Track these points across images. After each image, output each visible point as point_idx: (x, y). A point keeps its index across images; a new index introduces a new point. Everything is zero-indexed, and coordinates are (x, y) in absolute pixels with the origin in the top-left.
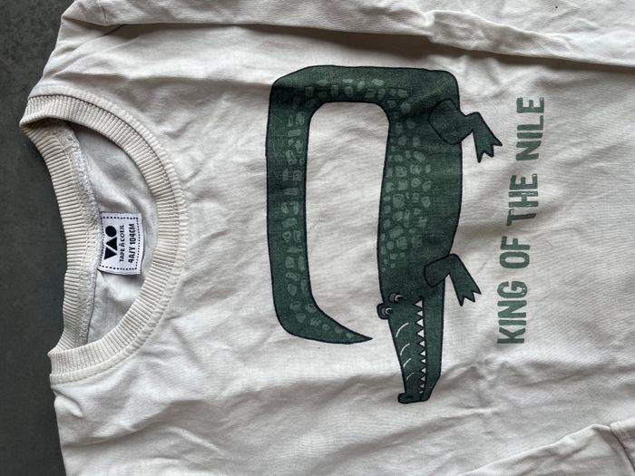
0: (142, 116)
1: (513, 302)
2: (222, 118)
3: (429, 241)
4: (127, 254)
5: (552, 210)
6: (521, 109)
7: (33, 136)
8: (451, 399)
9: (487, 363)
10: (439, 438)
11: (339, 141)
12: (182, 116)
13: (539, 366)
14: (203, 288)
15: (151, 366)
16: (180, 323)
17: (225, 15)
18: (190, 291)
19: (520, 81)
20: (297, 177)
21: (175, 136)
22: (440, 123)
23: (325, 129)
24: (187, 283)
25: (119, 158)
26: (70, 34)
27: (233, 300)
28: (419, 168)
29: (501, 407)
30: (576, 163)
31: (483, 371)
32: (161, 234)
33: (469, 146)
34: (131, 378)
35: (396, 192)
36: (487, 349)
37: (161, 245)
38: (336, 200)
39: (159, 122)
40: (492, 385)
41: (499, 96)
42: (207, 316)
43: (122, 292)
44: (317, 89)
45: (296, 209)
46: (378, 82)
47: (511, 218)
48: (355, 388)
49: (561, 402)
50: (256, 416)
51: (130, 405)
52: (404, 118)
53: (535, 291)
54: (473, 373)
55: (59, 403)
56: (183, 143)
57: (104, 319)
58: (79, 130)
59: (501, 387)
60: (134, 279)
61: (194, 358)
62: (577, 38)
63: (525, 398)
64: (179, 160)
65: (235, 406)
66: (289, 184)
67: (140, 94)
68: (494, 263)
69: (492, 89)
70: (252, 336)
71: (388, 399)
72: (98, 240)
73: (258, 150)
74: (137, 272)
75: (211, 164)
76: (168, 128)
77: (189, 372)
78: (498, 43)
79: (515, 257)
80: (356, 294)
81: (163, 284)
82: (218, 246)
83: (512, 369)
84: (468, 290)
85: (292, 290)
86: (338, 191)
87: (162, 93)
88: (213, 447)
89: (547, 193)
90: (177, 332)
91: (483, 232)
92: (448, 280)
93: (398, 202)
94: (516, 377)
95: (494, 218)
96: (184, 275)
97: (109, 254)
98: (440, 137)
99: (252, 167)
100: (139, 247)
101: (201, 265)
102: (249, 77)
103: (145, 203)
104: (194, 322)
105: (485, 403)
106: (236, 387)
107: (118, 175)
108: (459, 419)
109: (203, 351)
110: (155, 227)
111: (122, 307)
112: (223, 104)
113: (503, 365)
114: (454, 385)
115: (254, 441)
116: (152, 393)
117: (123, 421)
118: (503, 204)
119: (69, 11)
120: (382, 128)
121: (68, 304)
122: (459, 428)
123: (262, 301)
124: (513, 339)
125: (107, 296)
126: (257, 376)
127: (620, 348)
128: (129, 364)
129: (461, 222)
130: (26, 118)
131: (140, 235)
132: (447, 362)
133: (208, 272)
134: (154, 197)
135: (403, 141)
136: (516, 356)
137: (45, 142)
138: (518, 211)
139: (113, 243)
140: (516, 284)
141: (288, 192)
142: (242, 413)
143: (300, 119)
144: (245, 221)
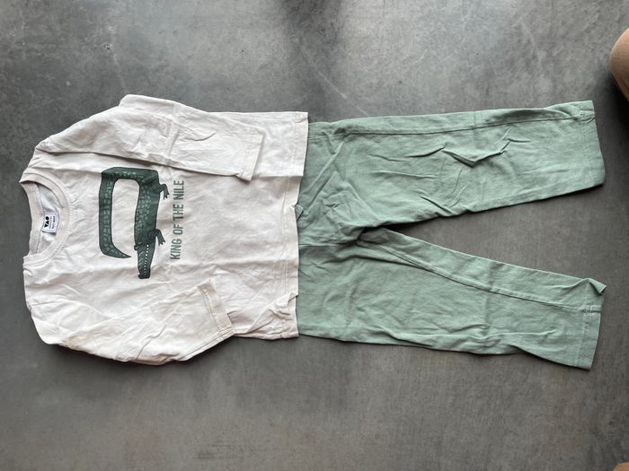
0: (60, 181)
1: (176, 246)
2: (86, 182)
3: (148, 224)
4: (52, 226)
5: (188, 216)
6: (175, 184)
7: (23, 186)
8: (156, 277)
9: (167, 265)
10: (153, 291)
11: (123, 191)
12: (73, 181)
13: (183, 266)
14: (76, 238)
15: (57, 263)
16: (67, 249)
17: (88, 150)
18: (71, 238)
19: (176, 175)
20: (109, 202)
21: (70, 187)
22: (154, 187)
23: (119, 187)
24: (70, 236)
25: (51, 194)
26: (38, 153)
27: (86, 242)
28: (148, 201)
29: (173, 281)
30: (194, 201)
31: (165, 268)
32: (63, 220)
33: (162, 194)
34: (49, 266)
35: (141, 208)
36: (167, 261)
37: (63, 223)
38: (121, 211)
39: (65, 183)
40: (170, 273)
41: (170, 179)
42: (77, 247)
43: (49, 238)
44: (115, 175)
45: (109, 213)
46: (134, 173)
47: (174, 218)
48: (124, 273)
49: (190, 279)
50: (91, 281)
51: (49, 275)
52: (143, 185)
53: (184, 242)
54: (161, 268)
55: (25, 272)
56: (73, 190)
57: (42, 246)
58: (38, 184)
59: (173, 274)
60: (54, 234)
61: (70, 260)
62: (191, 163)
63: (179, 278)
64: (71, 196)
65: (83, 277)
66: (106, 204)
67: (59, 174)
68: (171, 233)
69: (168, 178)
70: (92, 254)
71: (135, 277)
72: (42, 221)
73: (97, 193)
74: (55, 232)
75: (81, 198)
76: (68, 185)
77: (68, 264)
78: (169, 163)
79: (178, 231)
80: (127, 242)
81: (62, 236)
82: (81, 224)
83: (175, 267)
84: (162, 241)
85: (105, 239)
86: (123, 207)
87: (66, 174)
88: (75, 291)
89: (186, 211)
90: (66, 252)
91: (165, 222)
93: (141, 212)
94: (177, 270)
95: (169, 218)
96: (70, 233)
97: (46, 226)
98: (154, 191)
99: (94, 199)
100: (56, 223)
101: (75, 230)
102: (94, 170)
103: (59, 209)
104: (72, 249)
105: (168, 280)
106: (83, 271)
107: (50, 200)
108: (159, 285)
109: (74, 258)
110: (62, 217)
111: (48, 243)
112: (86, 178)
113: (172, 266)
114: (156, 273)
115: (91, 290)
116: (56, 271)
117: (46, 280)
118: (171, 213)
119: (37, 147)
120: (137, 187)
121: (31, 241)
122: (159, 288)
123: (96, 243)
124: (175, 258)
125: (43, 239)
126: (91, 267)
128: (50, 261)
129: (158, 218)
130: (21, 181)
131: (57, 220)
132: (153, 264)
133: (78, 232)
134: (62, 207)
135: (144, 192)
136: (176, 263)
137: (27, 188)
138: (176, 216)
139: (47, 222)
140: (178, 240)
141: (106, 207)
142: (86, 280)
143: (111, 183)
144: (91, 216)
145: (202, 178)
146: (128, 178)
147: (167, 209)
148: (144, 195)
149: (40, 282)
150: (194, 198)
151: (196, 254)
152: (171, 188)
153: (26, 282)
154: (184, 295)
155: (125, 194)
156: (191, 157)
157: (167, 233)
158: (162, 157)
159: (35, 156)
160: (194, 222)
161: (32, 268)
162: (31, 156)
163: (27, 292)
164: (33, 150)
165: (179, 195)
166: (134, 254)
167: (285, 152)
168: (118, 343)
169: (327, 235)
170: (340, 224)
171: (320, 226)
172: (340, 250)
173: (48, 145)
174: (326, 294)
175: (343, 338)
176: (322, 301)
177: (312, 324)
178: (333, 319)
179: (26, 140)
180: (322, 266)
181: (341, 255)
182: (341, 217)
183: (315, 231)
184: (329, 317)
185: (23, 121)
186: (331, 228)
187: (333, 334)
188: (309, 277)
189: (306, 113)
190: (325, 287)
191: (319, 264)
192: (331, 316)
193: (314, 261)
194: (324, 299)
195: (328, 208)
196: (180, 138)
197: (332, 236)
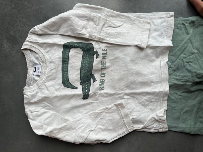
0: (42, 49)
1: (102, 83)
2: (55, 50)
3: (88, 72)
4: (38, 72)
5: (109, 67)
6: (103, 50)
7: (23, 51)
8: (92, 99)
9: (97, 93)
10: (89, 106)
11: (74, 54)
12: (48, 49)
13: (106, 93)
14: (50, 78)
15: (41, 91)
16: (46, 84)
17: (56, 33)
18: (48, 78)
19: (103, 46)
20: (67, 60)
21: (47, 52)
22: (91, 52)
23: (72, 52)
24: (47, 77)
25: (37, 56)
26: (30, 34)
27: (55, 80)
28: (87, 59)
29: (100, 101)
30: (112, 60)
31: (97, 94)
32: (44, 69)
33: (95, 56)
34: (37, 93)
35: (84, 63)
36: (98, 90)
37: (44, 70)
38: (74, 64)
39: (44, 50)
40: (99, 97)
41: (100, 48)
42: (51, 83)
43: (37, 78)
44: (71, 46)
45: (67, 65)
46: (81, 45)
47: (102, 68)
48: (75, 96)
49: (109, 100)
50: (58, 100)
51: (37, 97)
52: (85, 51)
53: (106, 81)
54: (95, 94)
55: (25, 96)
56: (48, 53)
57: (33, 83)
58: (31, 51)
59: (100, 97)
60: (39, 76)
61: (48, 90)
62: (111, 39)
63: (104, 99)
64: (47, 57)
65: (54, 98)
66: (66, 61)
67: (41, 45)
68: (99, 76)
69: (99, 47)
70: (58, 87)
71: (80, 99)
72: (33, 69)
73: (61, 55)
74: (39, 75)
75: (53, 57)
76: (46, 51)
77: (46, 92)
78: (100, 40)
79: (103, 75)
80: (76, 80)
81: (43, 77)
82: (53, 71)
83: (102, 94)
84: (95, 80)
85: (65, 79)
86: (74, 63)
87: (45, 45)
88: (50, 106)
89: (108, 64)
90: (45, 85)
91: (97, 71)
92: (92, 78)
93: (84, 65)
94: (102, 95)
95: (98, 68)
96: (47, 76)
97: (35, 72)
98: (91, 54)
99: (59, 58)
100: (40, 71)
101: (50, 74)
102: (59, 43)
103: (41, 63)
104: (48, 84)
105: (98, 100)
106: (55, 95)
107: (37, 58)
108: (93, 103)
109: (49, 89)
110: (43, 67)
111: (36, 81)
112: (55, 47)
113: (100, 93)
114: (92, 97)
115: (58, 105)
116: (40, 95)
117: (35, 100)
118: (100, 66)
119: (30, 31)
120: (82, 52)
121: (27, 80)
122: (93, 104)
123: (60, 81)
124: (102, 89)
125: (34, 78)
126: (58, 93)
127: (118, 90)
128: (37, 90)
129: (93, 69)
130: (22, 48)
131: (40, 69)
132: (90, 92)
133: (51, 75)
134: (43, 62)
135: (85, 55)
136: (102, 92)
137: (25, 52)
138: (102, 67)
139: (35, 70)
140: (103, 80)
141: (65, 62)
142: (56, 100)
143: (68, 50)
144: (58, 67)
145: (117, 47)
146: (77, 47)
147: (98, 64)
148: (85, 56)
149: (32, 101)
150: (112, 58)
151: (113, 87)
152: (100, 53)
153: (25, 101)
154: (107, 108)
155: (75, 56)
156: (111, 36)
157: (97, 76)
158: (96, 36)
159: (29, 36)
160: (112, 71)
161: (29, 94)
162: (27, 36)
163: (26, 106)
164: (28, 33)
165: (105, 56)
166: (80, 87)
167: (162, 33)
168: (74, 134)
169: (186, 78)
170: (195, 72)
171: (181, 73)
172: (192, 86)
173: (36, 30)
174: (182, 109)
175: (193, 133)
176: (180, 113)
177: (175, 125)
178: (186, 122)
179: (24, 28)
180: (181, 94)
181: (193, 89)
182: (195, 68)
183: (178, 76)
184: (184, 121)
185: (22, 18)
186: (189, 74)
187: (187, 131)
188: (173, 100)
189: (174, 13)
190: (182, 106)
191: (179, 93)
192: (185, 121)
193: (176, 92)
194: (181, 112)
195: (186, 63)
196: (105, 26)
197: (190, 79)
